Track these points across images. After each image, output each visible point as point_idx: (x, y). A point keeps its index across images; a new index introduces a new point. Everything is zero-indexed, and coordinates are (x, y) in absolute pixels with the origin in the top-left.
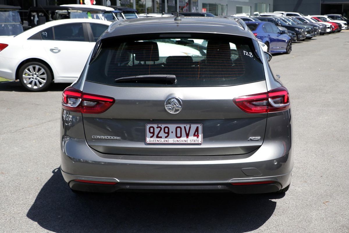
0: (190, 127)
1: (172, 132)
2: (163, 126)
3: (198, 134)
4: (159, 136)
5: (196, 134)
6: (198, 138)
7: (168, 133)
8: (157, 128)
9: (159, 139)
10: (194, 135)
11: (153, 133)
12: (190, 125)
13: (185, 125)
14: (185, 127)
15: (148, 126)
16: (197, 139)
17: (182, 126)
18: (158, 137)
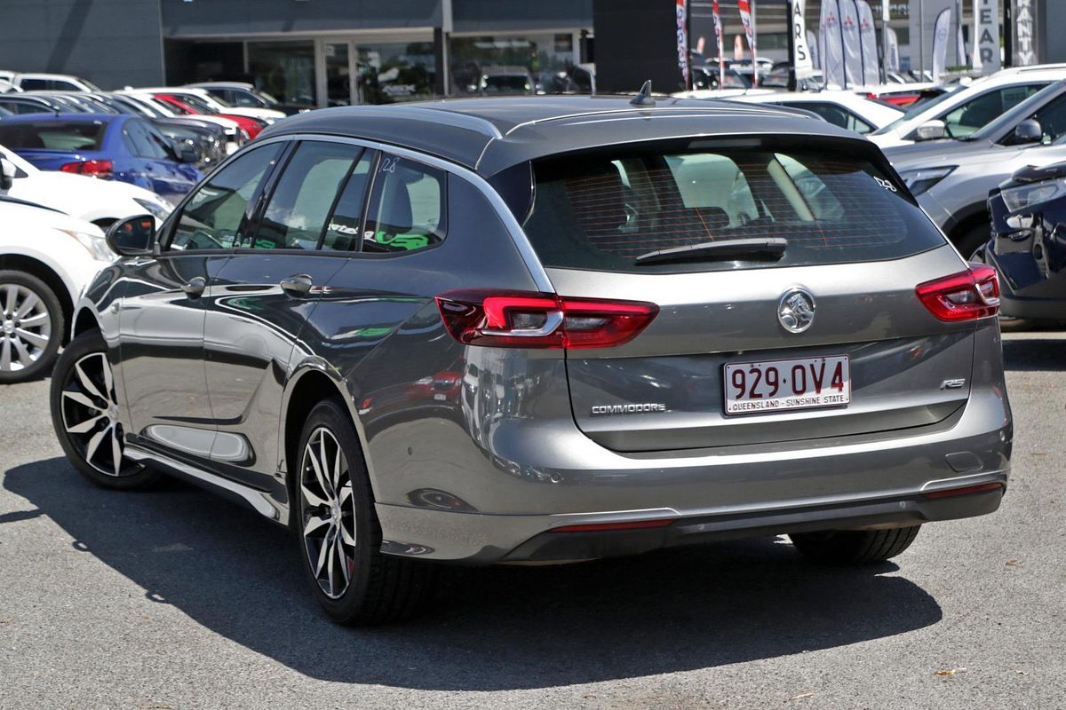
0: (823, 365)
1: (785, 381)
2: (763, 366)
3: (841, 380)
4: (756, 392)
5: (837, 381)
6: (841, 390)
7: (776, 384)
8: (751, 372)
9: (754, 401)
10: (833, 385)
11: (742, 386)
12: (824, 360)
13: (812, 361)
14: (812, 366)
15: (730, 369)
16: (840, 394)
17: (806, 363)
18: (753, 396)
